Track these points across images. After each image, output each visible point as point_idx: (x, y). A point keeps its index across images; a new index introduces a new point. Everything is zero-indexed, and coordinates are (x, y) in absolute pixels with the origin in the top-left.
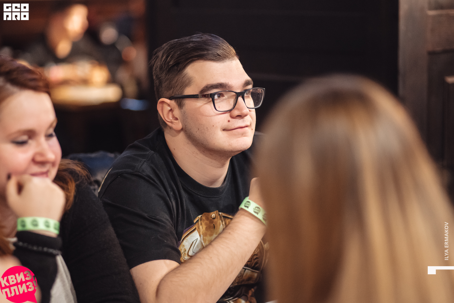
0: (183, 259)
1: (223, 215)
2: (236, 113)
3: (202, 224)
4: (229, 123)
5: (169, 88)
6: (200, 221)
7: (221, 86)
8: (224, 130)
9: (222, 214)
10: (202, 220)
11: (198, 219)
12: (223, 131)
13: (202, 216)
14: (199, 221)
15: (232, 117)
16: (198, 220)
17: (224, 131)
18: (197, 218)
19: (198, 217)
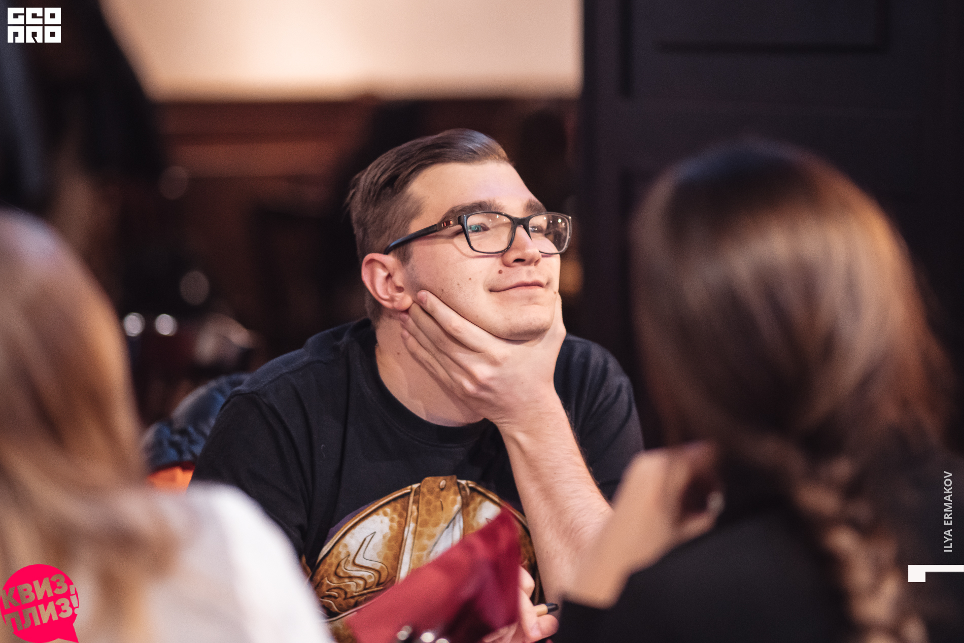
0: (343, 571)
1: (470, 485)
2: (513, 255)
3: (420, 501)
4: (501, 275)
5: (381, 232)
6: (415, 495)
7: (480, 207)
8: (491, 290)
9: (467, 484)
10: (421, 494)
11: (409, 491)
12: (489, 292)
13: (419, 487)
14: (412, 495)
15: (507, 265)
16: (409, 494)
17: (492, 293)
18: (408, 489)
19: (409, 487)
